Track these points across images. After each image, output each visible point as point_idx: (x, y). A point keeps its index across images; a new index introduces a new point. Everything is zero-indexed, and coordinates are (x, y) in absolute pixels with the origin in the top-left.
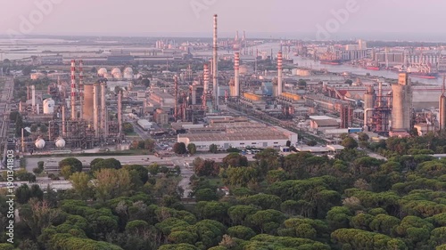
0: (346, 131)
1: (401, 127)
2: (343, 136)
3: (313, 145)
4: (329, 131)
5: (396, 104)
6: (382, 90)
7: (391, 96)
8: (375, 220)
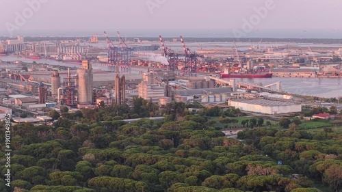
0: (44, 105)
1: (85, 101)
2: (43, 109)
3: (24, 117)
4: (31, 106)
5: (81, 84)
6: (70, 74)
7: (77, 78)
8: (114, 169)
